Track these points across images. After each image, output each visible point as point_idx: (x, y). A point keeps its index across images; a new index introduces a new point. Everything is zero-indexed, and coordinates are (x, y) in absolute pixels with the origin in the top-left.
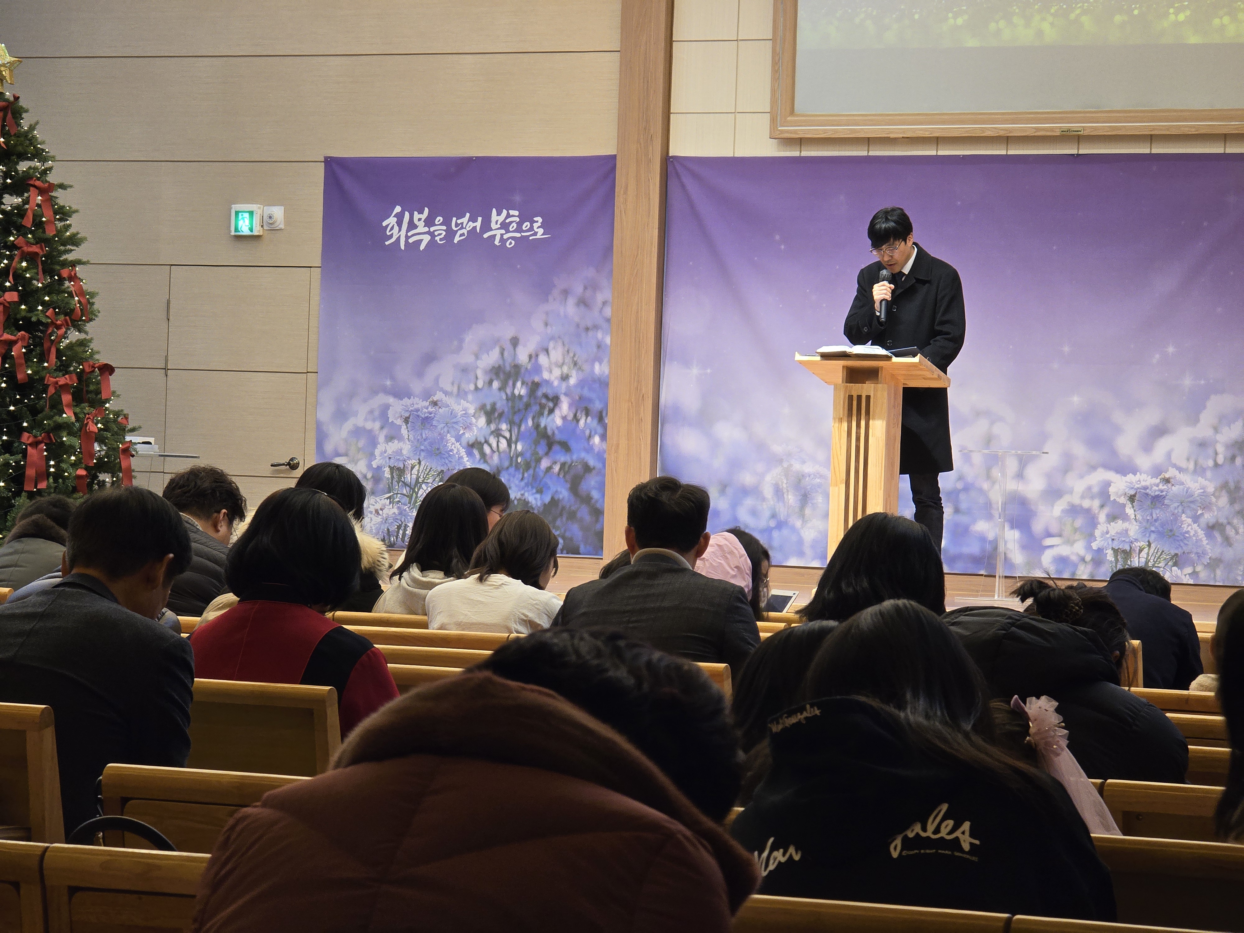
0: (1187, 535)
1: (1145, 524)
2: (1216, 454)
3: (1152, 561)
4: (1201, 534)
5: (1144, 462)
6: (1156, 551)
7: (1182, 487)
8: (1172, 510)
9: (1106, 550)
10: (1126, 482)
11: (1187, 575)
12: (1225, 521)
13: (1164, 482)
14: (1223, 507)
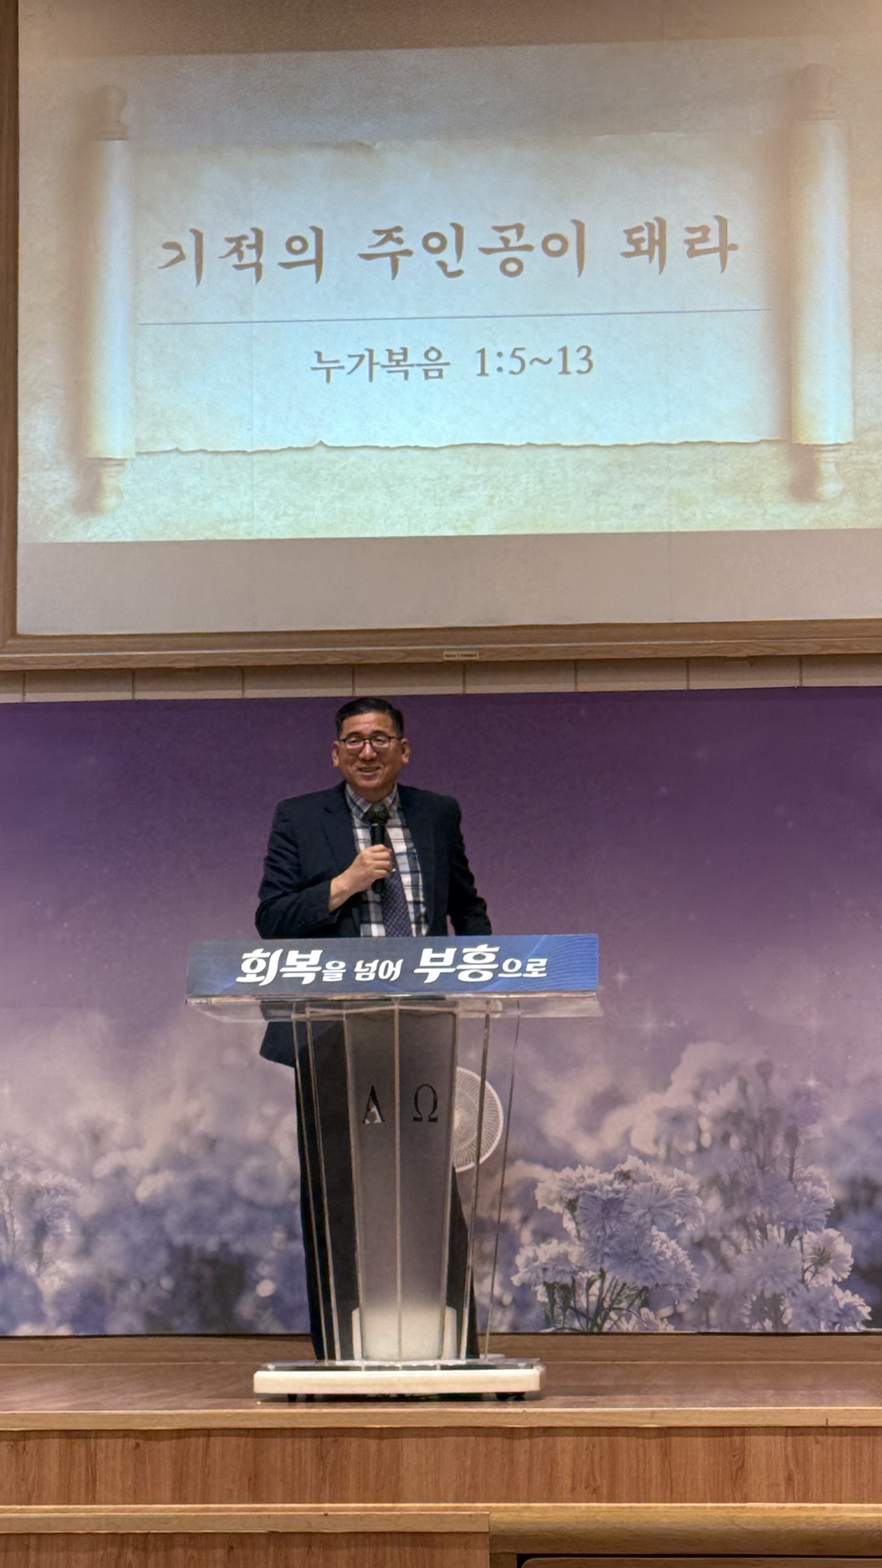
0: (661, 1258)
1: (593, 1244)
2: (700, 1131)
3: (608, 1299)
4: (682, 1254)
5: (586, 1147)
6: (613, 1284)
7: (649, 1184)
8: (636, 1220)
9: (535, 1285)
10: (562, 1180)
11: (665, 1320)
12: (717, 1234)
13: (621, 1178)
14: (715, 1214)
